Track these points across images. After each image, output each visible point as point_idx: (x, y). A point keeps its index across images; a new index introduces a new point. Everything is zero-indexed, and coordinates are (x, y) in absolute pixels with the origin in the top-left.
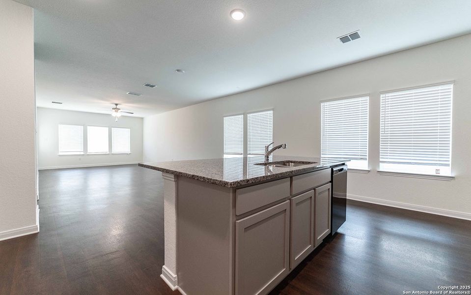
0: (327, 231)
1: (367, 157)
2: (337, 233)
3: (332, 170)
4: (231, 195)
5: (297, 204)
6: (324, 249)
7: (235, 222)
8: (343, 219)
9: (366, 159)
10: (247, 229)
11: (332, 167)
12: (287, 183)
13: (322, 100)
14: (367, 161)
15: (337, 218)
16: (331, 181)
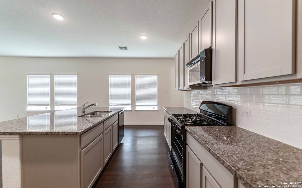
0: (117, 144)
1: (131, 104)
2: (120, 144)
3: (119, 114)
4: (79, 138)
5: (106, 135)
6: (116, 153)
7: (81, 152)
8: (123, 136)
9: (130, 105)
10: (86, 153)
11: (118, 113)
12: (101, 125)
13: (109, 73)
14: (131, 106)
15: (121, 136)
16: (118, 120)
